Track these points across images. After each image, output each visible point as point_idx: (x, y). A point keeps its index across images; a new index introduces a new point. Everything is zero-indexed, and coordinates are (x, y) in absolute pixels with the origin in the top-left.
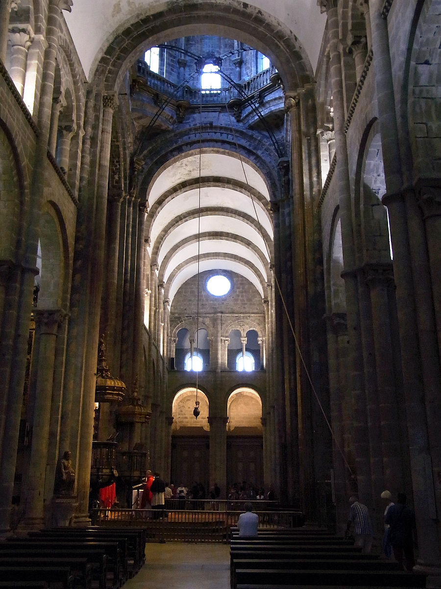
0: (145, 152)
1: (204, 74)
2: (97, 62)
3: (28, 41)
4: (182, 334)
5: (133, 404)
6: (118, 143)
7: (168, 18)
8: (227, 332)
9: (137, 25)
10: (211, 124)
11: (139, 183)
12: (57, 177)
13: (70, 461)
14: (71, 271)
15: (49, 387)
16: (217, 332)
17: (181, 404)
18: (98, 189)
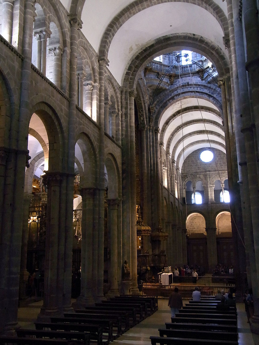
0: (155, 102)
1: (182, 57)
2: (125, 75)
3: (92, 87)
4: (189, 184)
5: (158, 231)
6: (141, 102)
7: (156, 47)
8: (213, 182)
9: (141, 53)
10: (188, 83)
11: (154, 119)
12: (110, 141)
13: (127, 265)
14: (121, 179)
15: (116, 233)
16: (208, 182)
17: (191, 221)
18: (130, 138)
